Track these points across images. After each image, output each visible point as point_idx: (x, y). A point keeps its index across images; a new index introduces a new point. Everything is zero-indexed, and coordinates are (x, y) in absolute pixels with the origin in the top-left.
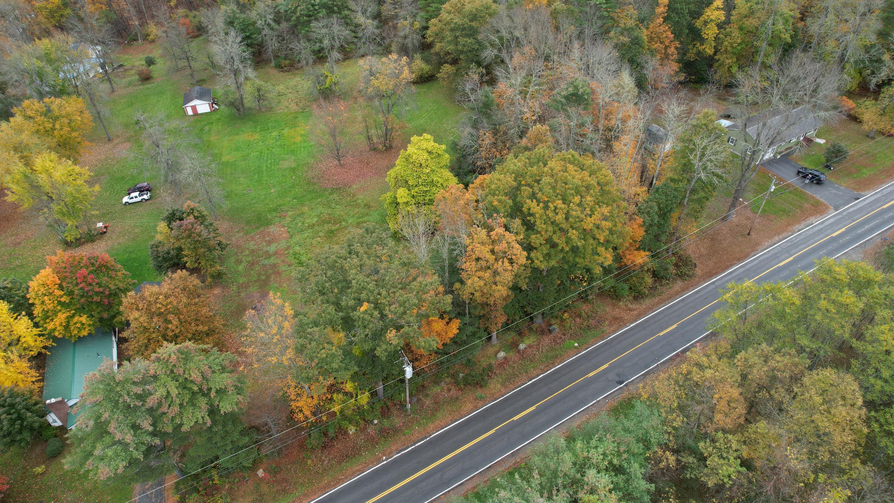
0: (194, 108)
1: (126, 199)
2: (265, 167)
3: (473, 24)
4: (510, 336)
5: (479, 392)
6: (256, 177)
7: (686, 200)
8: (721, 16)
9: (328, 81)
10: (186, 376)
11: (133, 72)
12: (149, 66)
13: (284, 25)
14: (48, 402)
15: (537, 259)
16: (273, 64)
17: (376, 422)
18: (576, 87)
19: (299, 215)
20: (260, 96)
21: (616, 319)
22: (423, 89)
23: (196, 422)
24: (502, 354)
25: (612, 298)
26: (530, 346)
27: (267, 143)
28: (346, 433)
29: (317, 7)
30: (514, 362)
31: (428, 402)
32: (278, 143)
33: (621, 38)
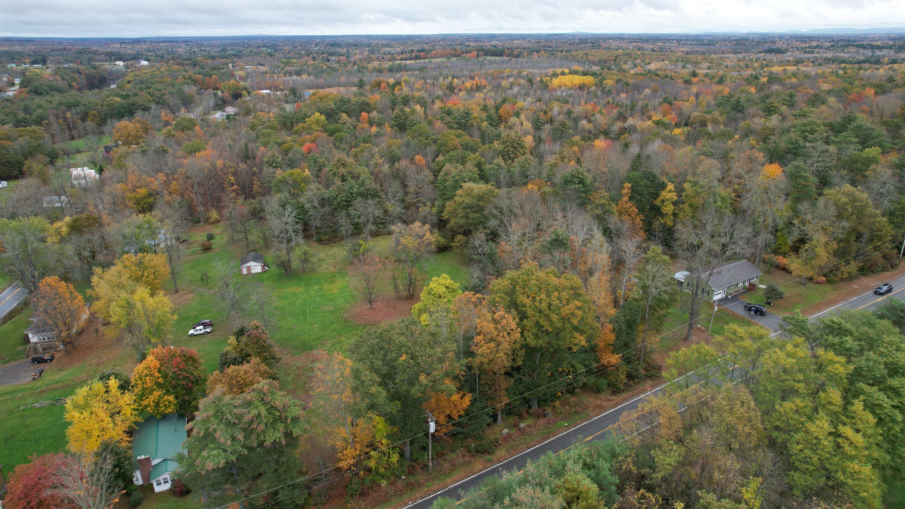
0: (249, 268)
1: (192, 332)
2: (308, 311)
3: (481, 203)
4: (511, 420)
5: (487, 457)
6: (301, 317)
7: (647, 315)
8: (673, 196)
9: (361, 249)
10: (272, 404)
11: (196, 245)
12: (210, 240)
13: (327, 209)
14: (139, 458)
15: (529, 337)
16: (315, 238)
17: (403, 477)
18: (557, 235)
19: (338, 343)
20: (305, 260)
21: (598, 406)
22: (440, 256)
23: (275, 440)
24: (506, 431)
25: (595, 393)
26: (529, 426)
27: (310, 294)
28: (379, 485)
29: (354, 195)
30: (516, 437)
31: (446, 465)
32: (319, 294)
33: (596, 211)
